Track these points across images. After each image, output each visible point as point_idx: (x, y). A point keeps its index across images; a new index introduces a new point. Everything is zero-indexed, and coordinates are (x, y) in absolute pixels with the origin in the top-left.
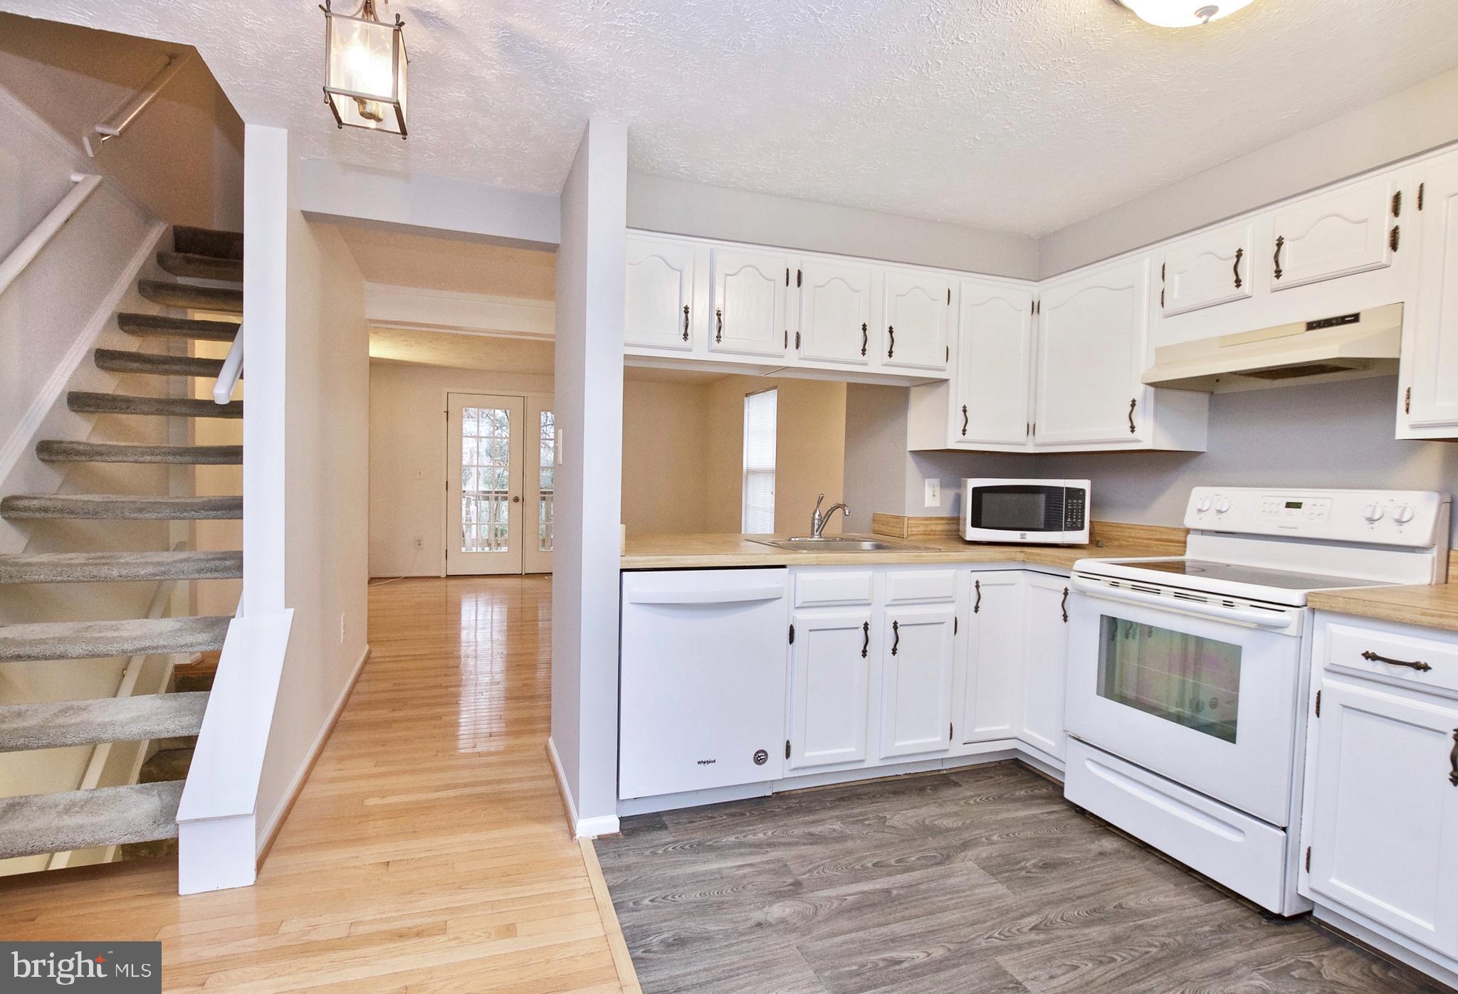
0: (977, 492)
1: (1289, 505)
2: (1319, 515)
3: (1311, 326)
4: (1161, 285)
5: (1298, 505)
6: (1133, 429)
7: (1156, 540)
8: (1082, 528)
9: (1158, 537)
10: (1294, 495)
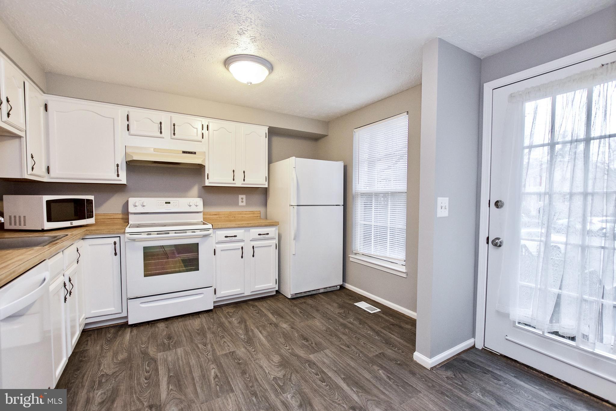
0: (49, 203)
1: (166, 203)
2: (176, 205)
3: (184, 152)
4: (127, 123)
5: (169, 203)
6: (118, 175)
7: (108, 219)
8: (92, 217)
9: (108, 217)
10: (168, 200)
